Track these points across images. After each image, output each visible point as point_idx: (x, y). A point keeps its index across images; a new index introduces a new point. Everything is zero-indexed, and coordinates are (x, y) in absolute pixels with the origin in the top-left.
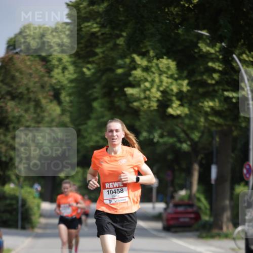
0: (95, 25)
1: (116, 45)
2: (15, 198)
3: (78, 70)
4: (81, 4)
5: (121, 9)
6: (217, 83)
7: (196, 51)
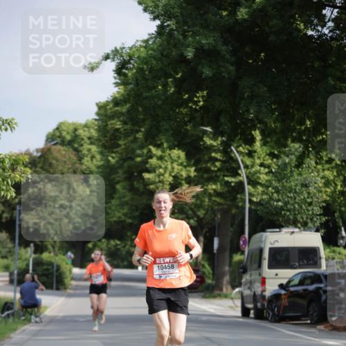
0: (119, 123)
1: (136, 139)
2: (51, 264)
3: (104, 158)
4: (108, 105)
5: (140, 109)
6: (219, 170)
7: (201, 143)
